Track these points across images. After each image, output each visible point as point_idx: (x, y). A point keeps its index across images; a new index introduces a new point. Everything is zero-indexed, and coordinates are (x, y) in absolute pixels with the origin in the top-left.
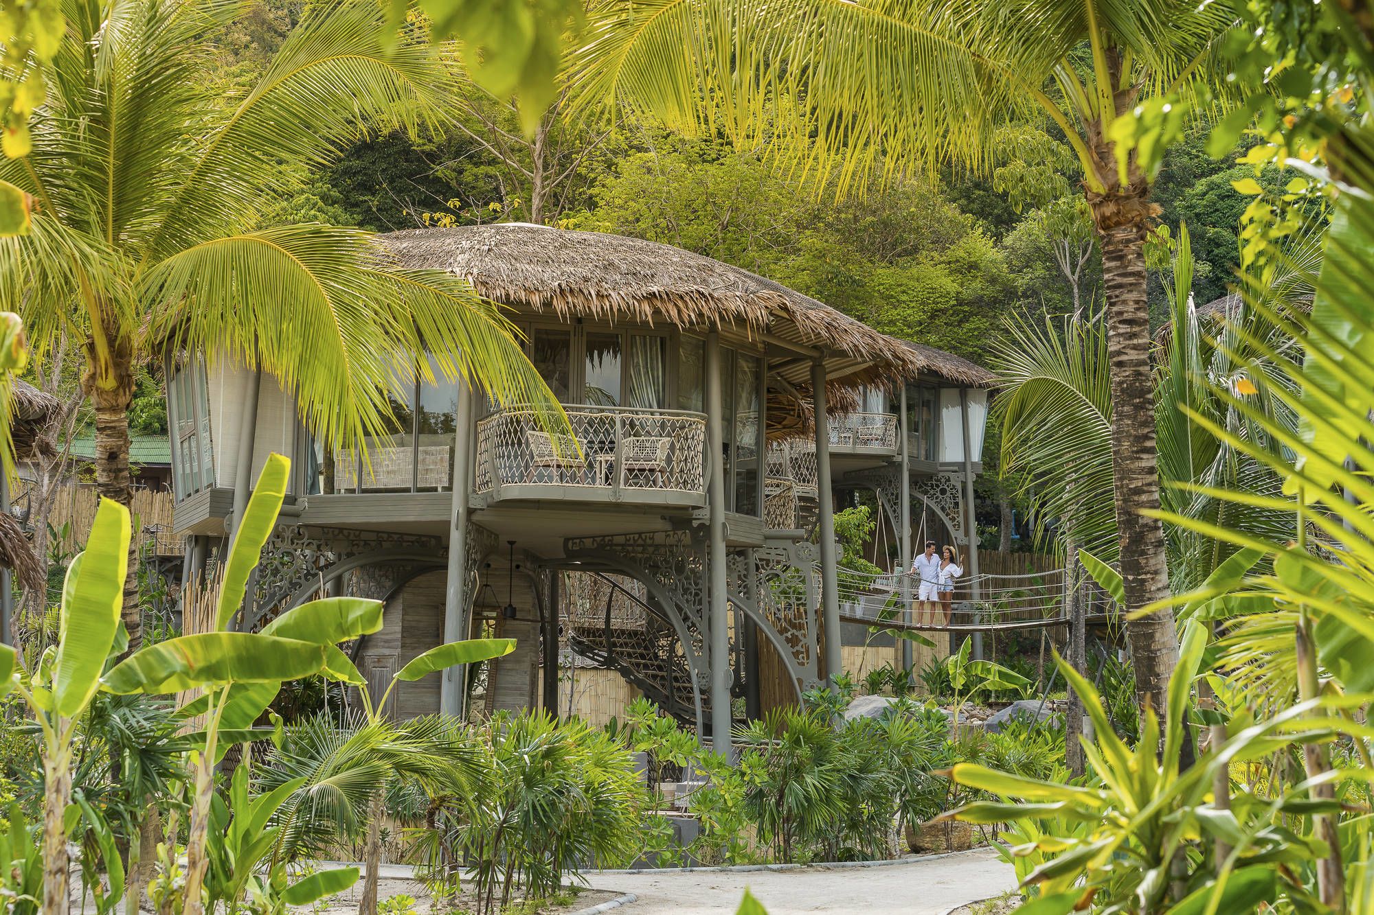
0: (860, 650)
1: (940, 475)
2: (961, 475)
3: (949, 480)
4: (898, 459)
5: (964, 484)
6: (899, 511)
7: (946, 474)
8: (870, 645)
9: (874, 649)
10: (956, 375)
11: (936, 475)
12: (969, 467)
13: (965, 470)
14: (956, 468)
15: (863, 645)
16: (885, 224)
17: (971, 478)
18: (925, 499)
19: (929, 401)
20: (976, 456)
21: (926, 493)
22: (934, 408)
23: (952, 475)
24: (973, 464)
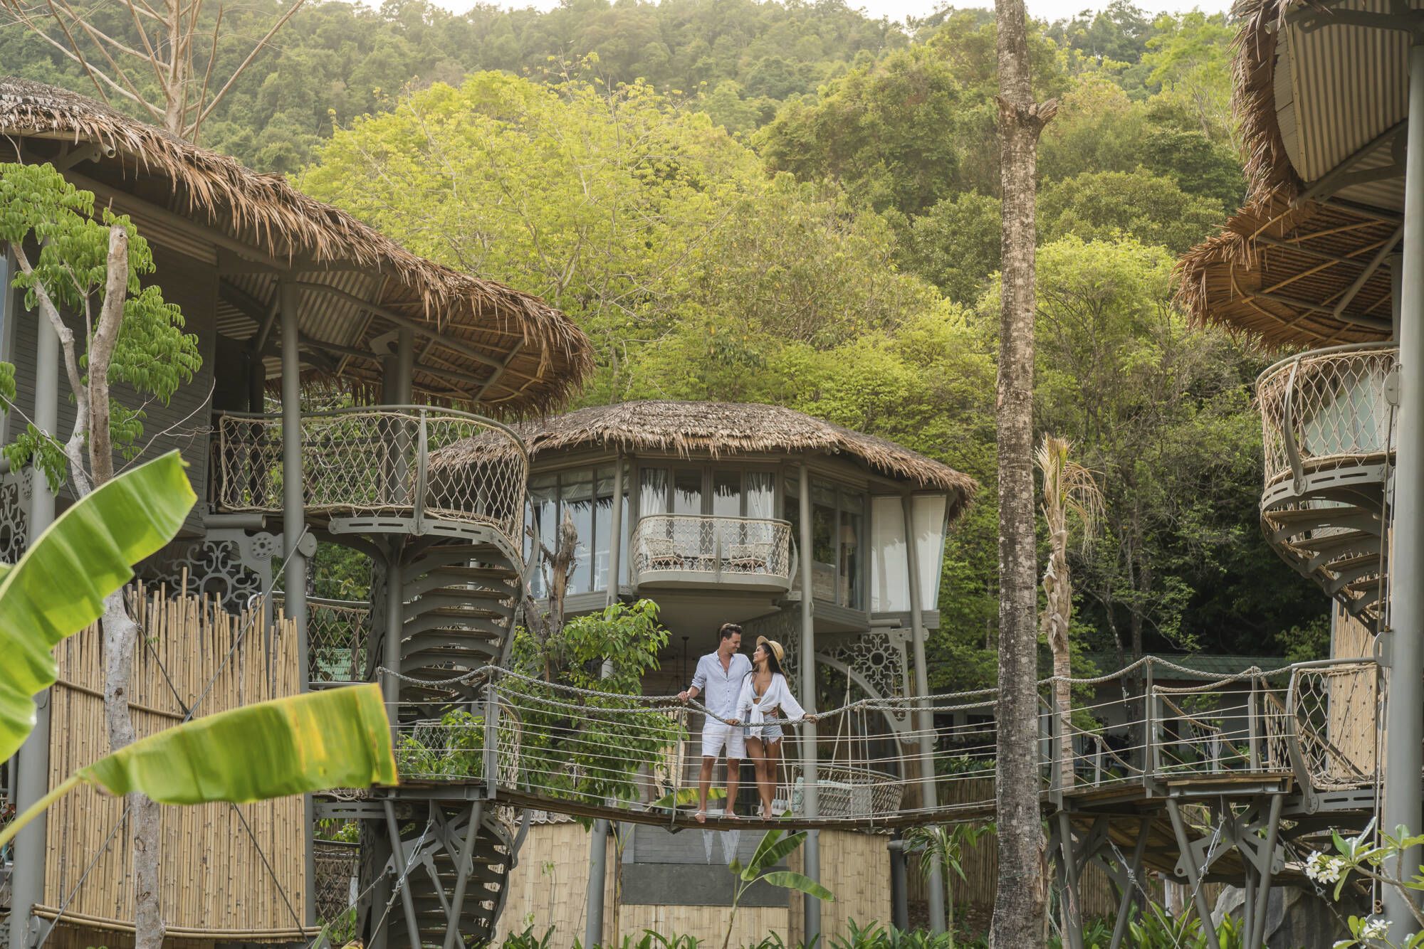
0: (725, 912)
1: (874, 631)
2: (906, 632)
3: (886, 640)
4: (794, 596)
5: (910, 647)
6: (797, 682)
7: (882, 631)
8: (742, 904)
9: (754, 911)
10: (889, 460)
11: (866, 632)
12: (918, 619)
13: (911, 624)
14: (897, 621)
15: (728, 903)
16: (798, 276)
17: (921, 637)
18: (848, 671)
19: (854, 516)
20: (929, 601)
21: (850, 660)
22: (861, 525)
23: (892, 634)
24: (925, 614)
